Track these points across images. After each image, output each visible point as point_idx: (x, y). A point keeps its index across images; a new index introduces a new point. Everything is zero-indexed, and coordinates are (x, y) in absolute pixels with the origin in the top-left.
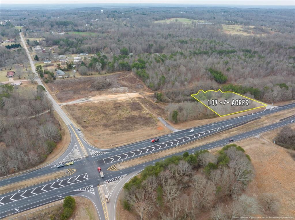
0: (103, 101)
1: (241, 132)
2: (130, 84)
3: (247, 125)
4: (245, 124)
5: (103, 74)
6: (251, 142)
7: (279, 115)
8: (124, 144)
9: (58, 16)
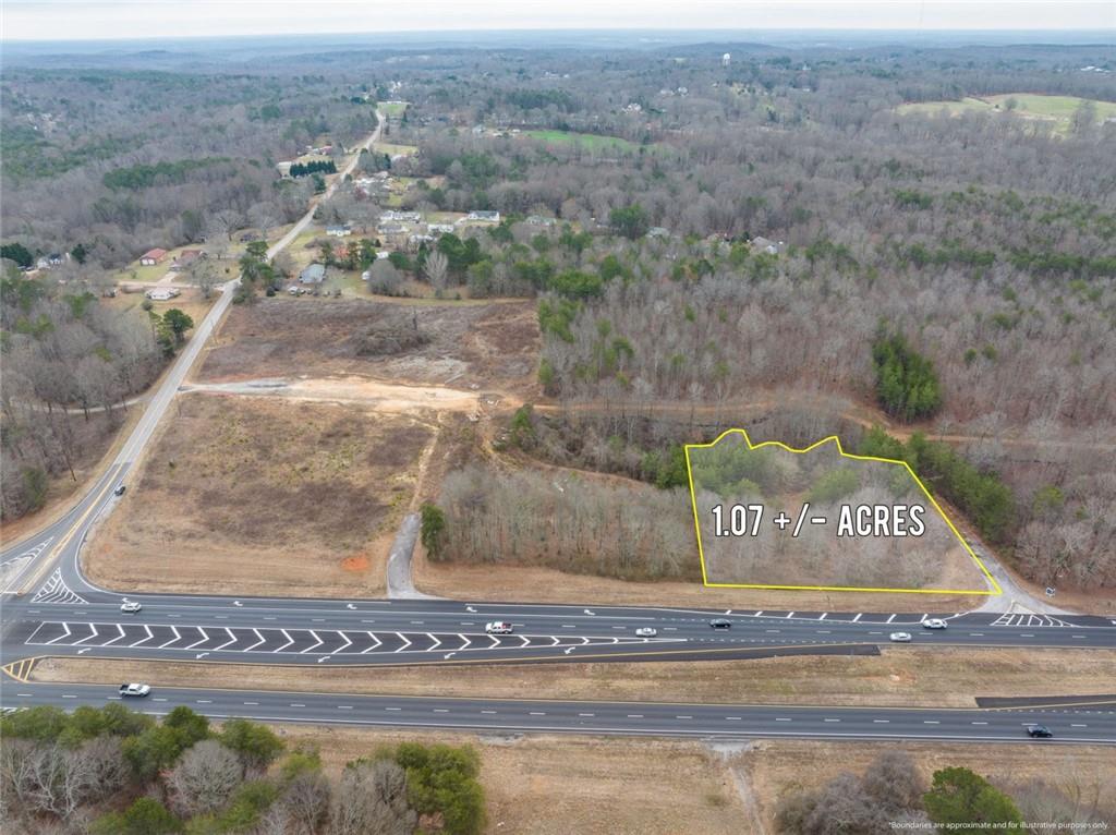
0: (321, 403)
1: (673, 695)
2: (491, 352)
3: (759, 667)
4: (747, 662)
5: (450, 299)
6: (659, 766)
7: (1014, 670)
8: (169, 587)
9: (566, 73)
